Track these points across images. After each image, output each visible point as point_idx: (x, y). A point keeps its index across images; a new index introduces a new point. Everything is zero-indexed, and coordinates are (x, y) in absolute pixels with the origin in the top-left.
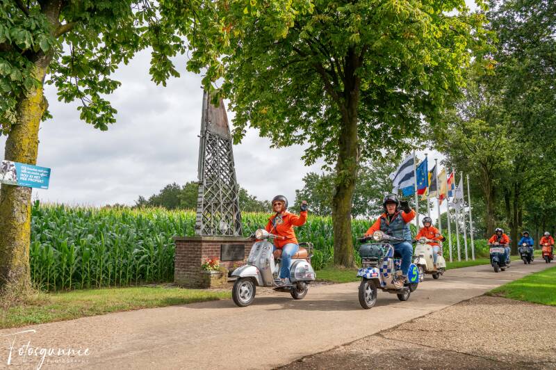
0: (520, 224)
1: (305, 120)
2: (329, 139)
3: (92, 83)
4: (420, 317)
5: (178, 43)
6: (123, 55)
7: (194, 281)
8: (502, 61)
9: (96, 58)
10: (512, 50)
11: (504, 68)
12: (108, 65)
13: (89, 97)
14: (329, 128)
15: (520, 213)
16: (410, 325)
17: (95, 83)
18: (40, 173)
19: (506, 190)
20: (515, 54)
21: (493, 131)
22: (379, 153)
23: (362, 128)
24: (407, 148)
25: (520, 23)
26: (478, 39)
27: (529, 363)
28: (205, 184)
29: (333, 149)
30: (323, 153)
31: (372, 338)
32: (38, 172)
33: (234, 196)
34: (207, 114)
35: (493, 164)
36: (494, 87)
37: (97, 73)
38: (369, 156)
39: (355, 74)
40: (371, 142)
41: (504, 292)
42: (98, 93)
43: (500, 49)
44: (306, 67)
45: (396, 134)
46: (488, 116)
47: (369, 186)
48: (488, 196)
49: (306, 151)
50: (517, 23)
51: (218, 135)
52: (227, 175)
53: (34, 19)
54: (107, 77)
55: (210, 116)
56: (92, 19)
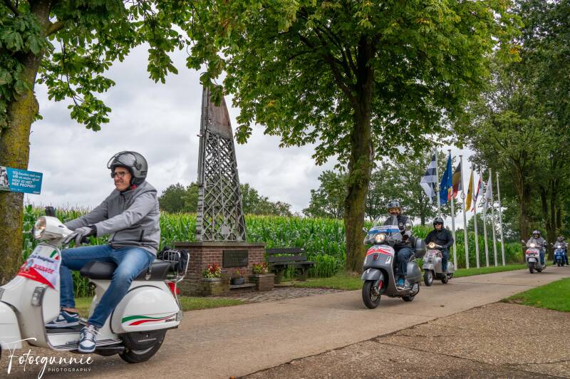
0: (559, 226)
1: (315, 115)
2: (342, 136)
3: (84, 81)
4: (423, 323)
5: (176, 37)
6: (118, 52)
7: (194, 289)
8: (533, 47)
9: (88, 54)
10: (543, 35)
11: (535, 54)
12: (102, 62)
13: (82, 96)
14: (342, 124)
15: (559, 213)
16: (410, 330)
17: (87, 81)
18: (32, 178)
19: (542, 188)
20: (548, 38)
21: (526, 123)
22: (397, 150)
23: (378, 124)
24: (427, 144)
25: (551, 6)
26: (502, 24)
27: (514, 365)
28: (205, 187)
29: (346, 146)
30: (336, 151)
31: (366, 343)
32: (30, 177)
33: (237, 198)
34: (207, 112)
35: (526, 160)
36: (525, 75)
37: (90, 71)
38: (386, 154)
39: (368, 65)
40: (388, 139)
41: (522, 298)
42: (91, 91)
43: (531, 34)
44: (316, 58)
45: (415, 129)
46: (520, 107)
47: (392, 185)
48: (521, 195)
49: (317, 149)
50: (549, 5)
51: (219, 134)
52: (229, 176)
53: (24, 19)
54: (101, 74)
55: (210, 113)
56: (83, 17)
